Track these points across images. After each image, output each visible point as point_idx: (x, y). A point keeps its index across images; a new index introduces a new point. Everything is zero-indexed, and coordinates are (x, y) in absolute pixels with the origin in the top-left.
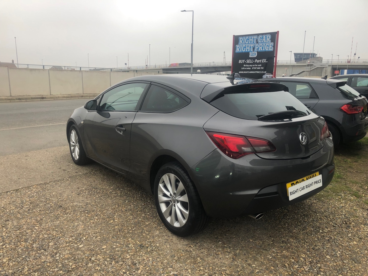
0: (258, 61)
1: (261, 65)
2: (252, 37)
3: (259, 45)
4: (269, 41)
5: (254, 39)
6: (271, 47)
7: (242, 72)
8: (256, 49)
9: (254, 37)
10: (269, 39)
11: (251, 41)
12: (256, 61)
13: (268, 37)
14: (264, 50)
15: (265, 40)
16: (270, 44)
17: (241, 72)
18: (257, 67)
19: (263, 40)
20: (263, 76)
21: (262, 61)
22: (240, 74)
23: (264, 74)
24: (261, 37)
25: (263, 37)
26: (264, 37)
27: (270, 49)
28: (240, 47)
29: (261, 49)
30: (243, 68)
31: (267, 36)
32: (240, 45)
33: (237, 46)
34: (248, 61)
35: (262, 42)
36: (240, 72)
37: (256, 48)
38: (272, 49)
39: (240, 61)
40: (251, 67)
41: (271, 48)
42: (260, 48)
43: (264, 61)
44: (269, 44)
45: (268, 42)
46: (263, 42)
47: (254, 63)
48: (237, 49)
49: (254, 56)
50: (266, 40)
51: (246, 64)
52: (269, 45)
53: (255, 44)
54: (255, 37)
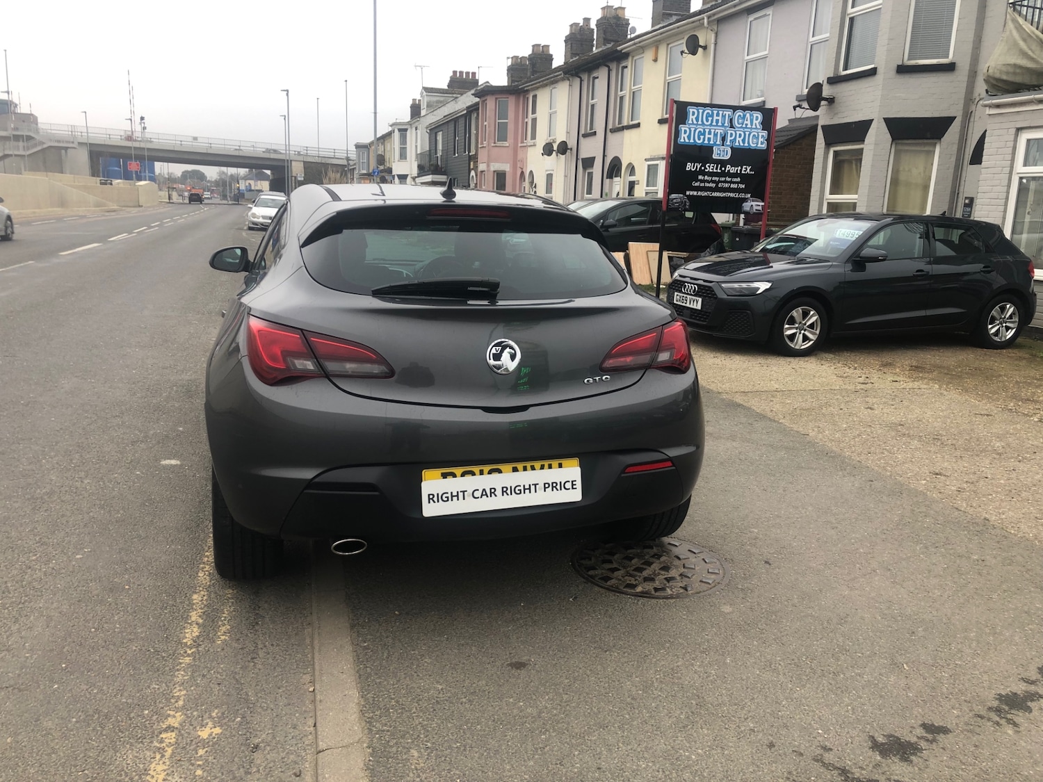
0: (733, 170)
1: (739, 179)
2: (721, 113)
3: (735, 131)
4: (758, 127)
5: (724, 116)
6: (762, 140)
7: (695, 193)
8: (729, 141)
9: (725, 112)
10: (757, 122)
11: (717, 121)
12: (727, 169)
13: (757, 119)
14: (746, 144)
15: (749, 122)
16: (760, 134)
17: (691, 193)
18: (731, 182)
19: (746, 122)
20: (743, 205)
21: (741, 170)
22: (689, 197)
23: (745, 200)
24: (742, 114)
25: (744, 116)
26: (748, 115)
27: (759, 145)
28: (690, 131)
29: (739, 143)
30: (697, 184)
31: (755, 115)
32: (691, 126)
33: (683, 128)
34: (709, 166)
35: (741, 127)
36: (688, 193)
37: (729, 138)
38: (763, 146)
39: (689, 167)
40: (717, 183)
41: (762, 143)
42: (738, 139)
43: (747, 170)
44: (758, 133)
45: (756, 128)
46: (744, 126)
47: (723, 174)
48: (683, 135)
49: (723, 156)
50: (752, 125)
51: (703, 173)
52: (758, 135)
53: (728, 128)
54: (727, 113)
